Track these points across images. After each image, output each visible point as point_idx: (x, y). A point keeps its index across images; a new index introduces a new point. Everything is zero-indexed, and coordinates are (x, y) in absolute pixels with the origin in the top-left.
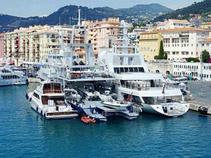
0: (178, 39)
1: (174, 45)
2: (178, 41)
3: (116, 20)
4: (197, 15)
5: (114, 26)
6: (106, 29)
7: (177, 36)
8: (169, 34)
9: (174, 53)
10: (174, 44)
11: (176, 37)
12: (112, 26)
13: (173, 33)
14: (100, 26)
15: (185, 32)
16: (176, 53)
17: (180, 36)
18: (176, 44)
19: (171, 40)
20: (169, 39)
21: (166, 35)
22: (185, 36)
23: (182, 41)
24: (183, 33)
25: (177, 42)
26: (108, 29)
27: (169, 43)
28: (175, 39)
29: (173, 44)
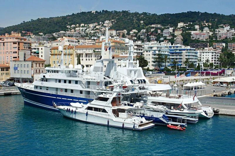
0: (92, 54)
1: (88, 60)
2: (92, 56)
3: (18, 35)
4: (29, 32)
5: (21, 41)
6: (12, 43)
7: (91, 51)
8: (82, 50)
9: (87, 66)
10: (88, 58)
11: (89, 53)
12: (19, 40)
13: (86, 49)
14: (4, 40)
15: (98, 49)
16: (89, 66)
17: (94, 52)
18: (89, 58)
19: (84, 55)
20: (82, 54)
21: (79, 51)
22: (98, 52)
23: (96, 56)
24: (96, 49)
25: (90, 56)
26: (14, 43)
27: (82, 57)
28: (89, 54)
29: (86, 58)
